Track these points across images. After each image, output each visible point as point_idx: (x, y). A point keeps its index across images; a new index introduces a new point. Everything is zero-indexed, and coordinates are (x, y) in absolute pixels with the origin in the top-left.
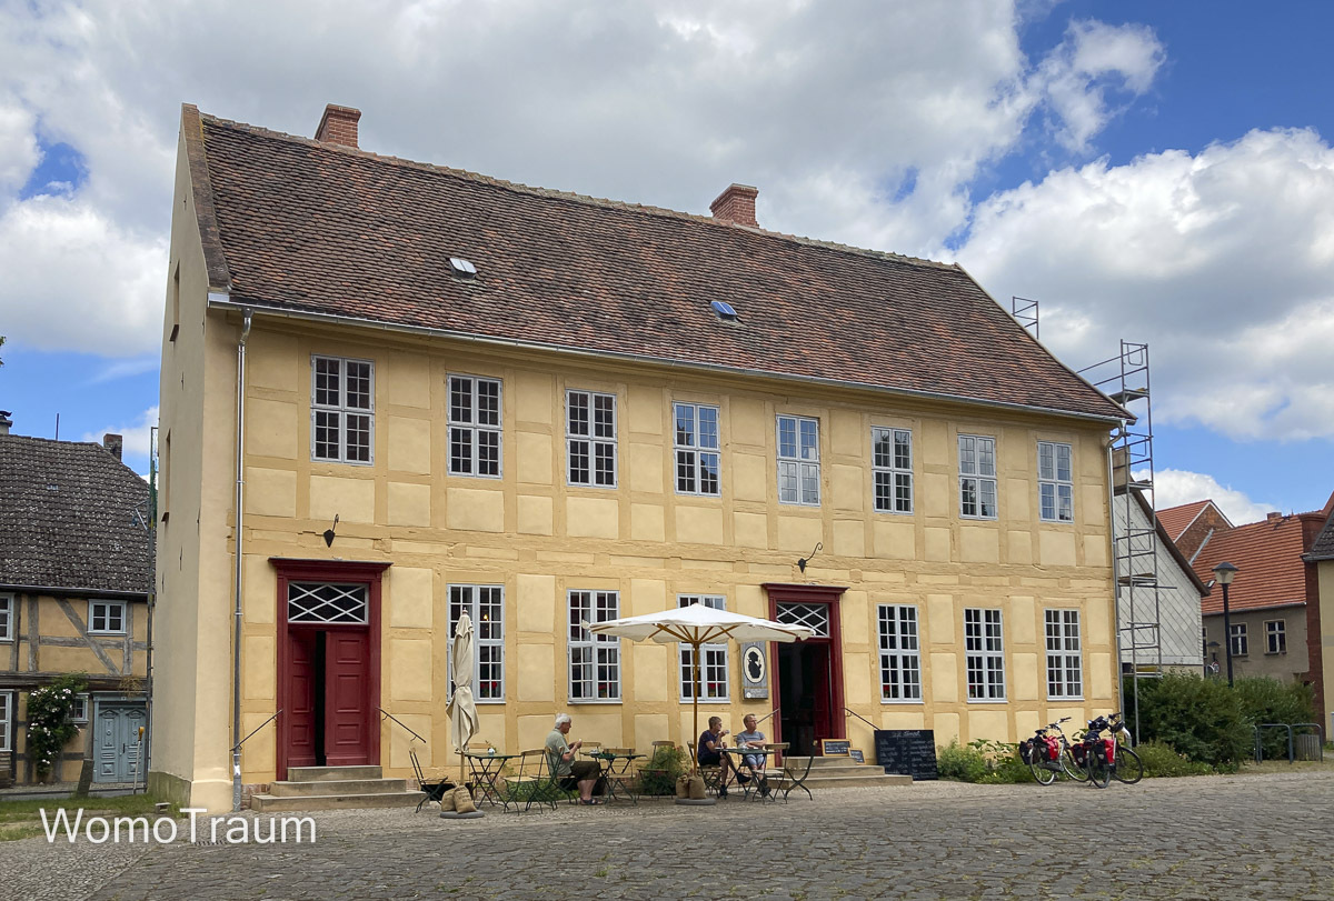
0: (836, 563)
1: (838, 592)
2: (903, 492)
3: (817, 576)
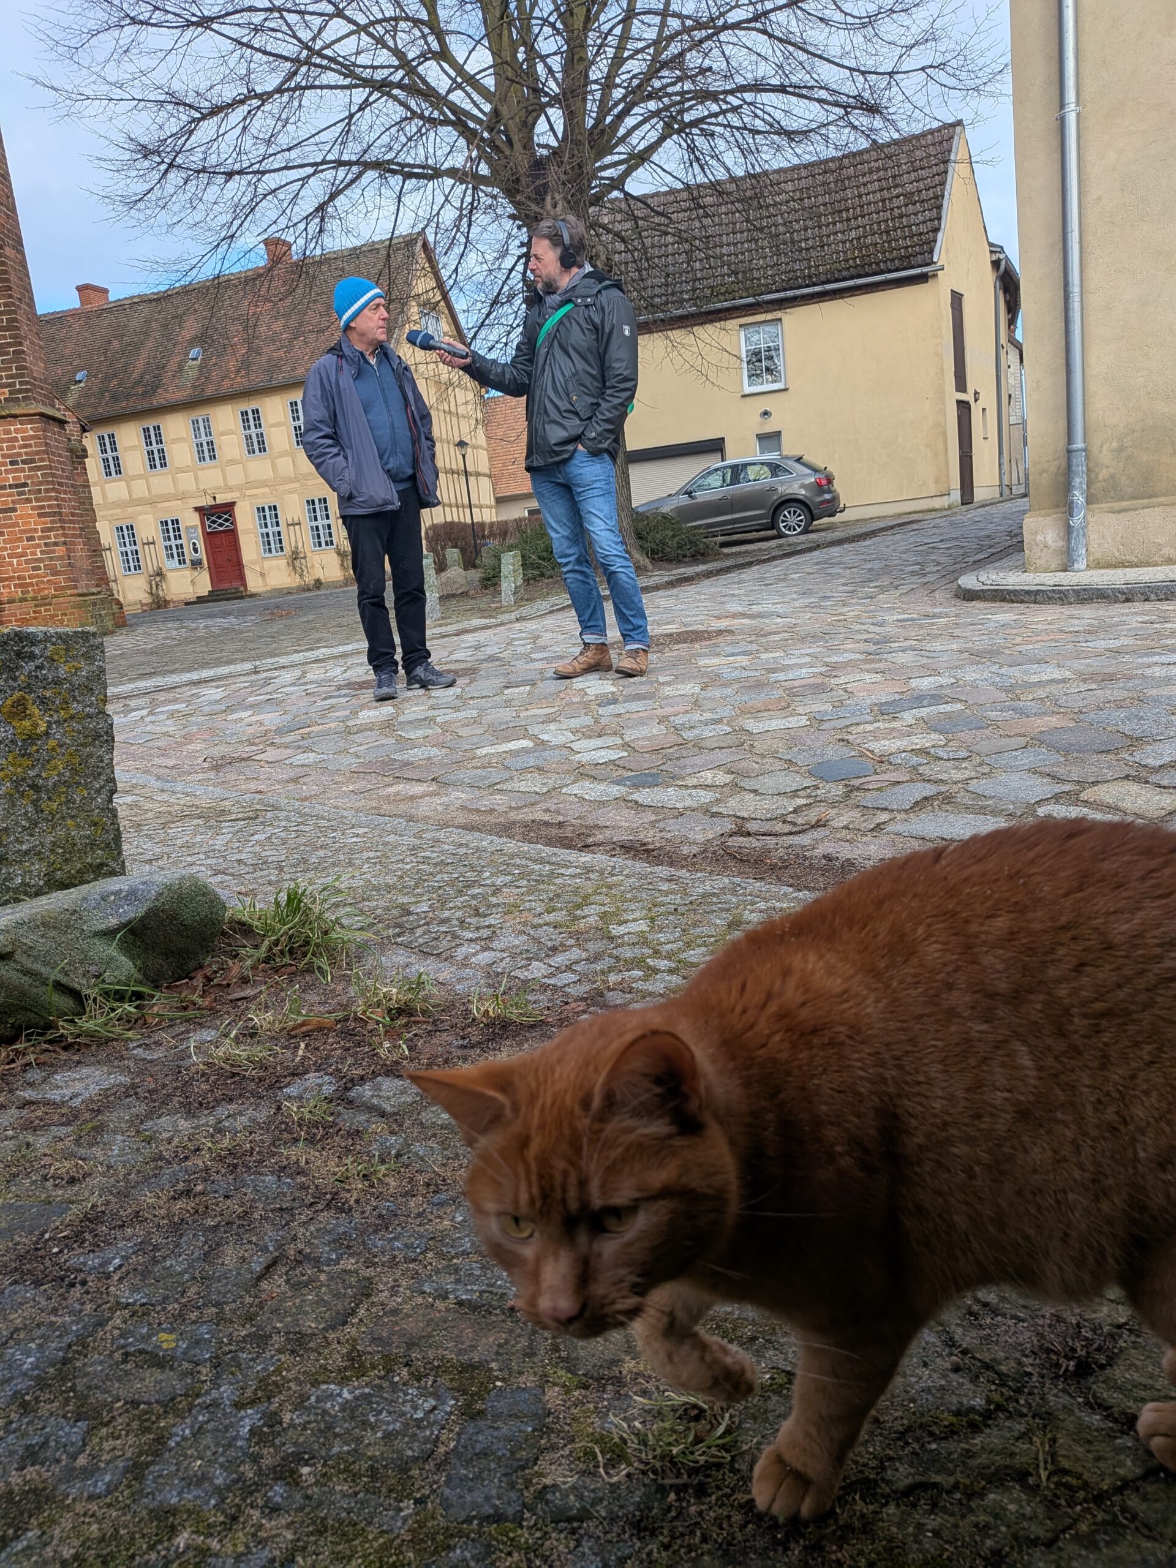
0: (230, 489)
1: (233, 504)
2: (261, 442)
3: (222, 499)
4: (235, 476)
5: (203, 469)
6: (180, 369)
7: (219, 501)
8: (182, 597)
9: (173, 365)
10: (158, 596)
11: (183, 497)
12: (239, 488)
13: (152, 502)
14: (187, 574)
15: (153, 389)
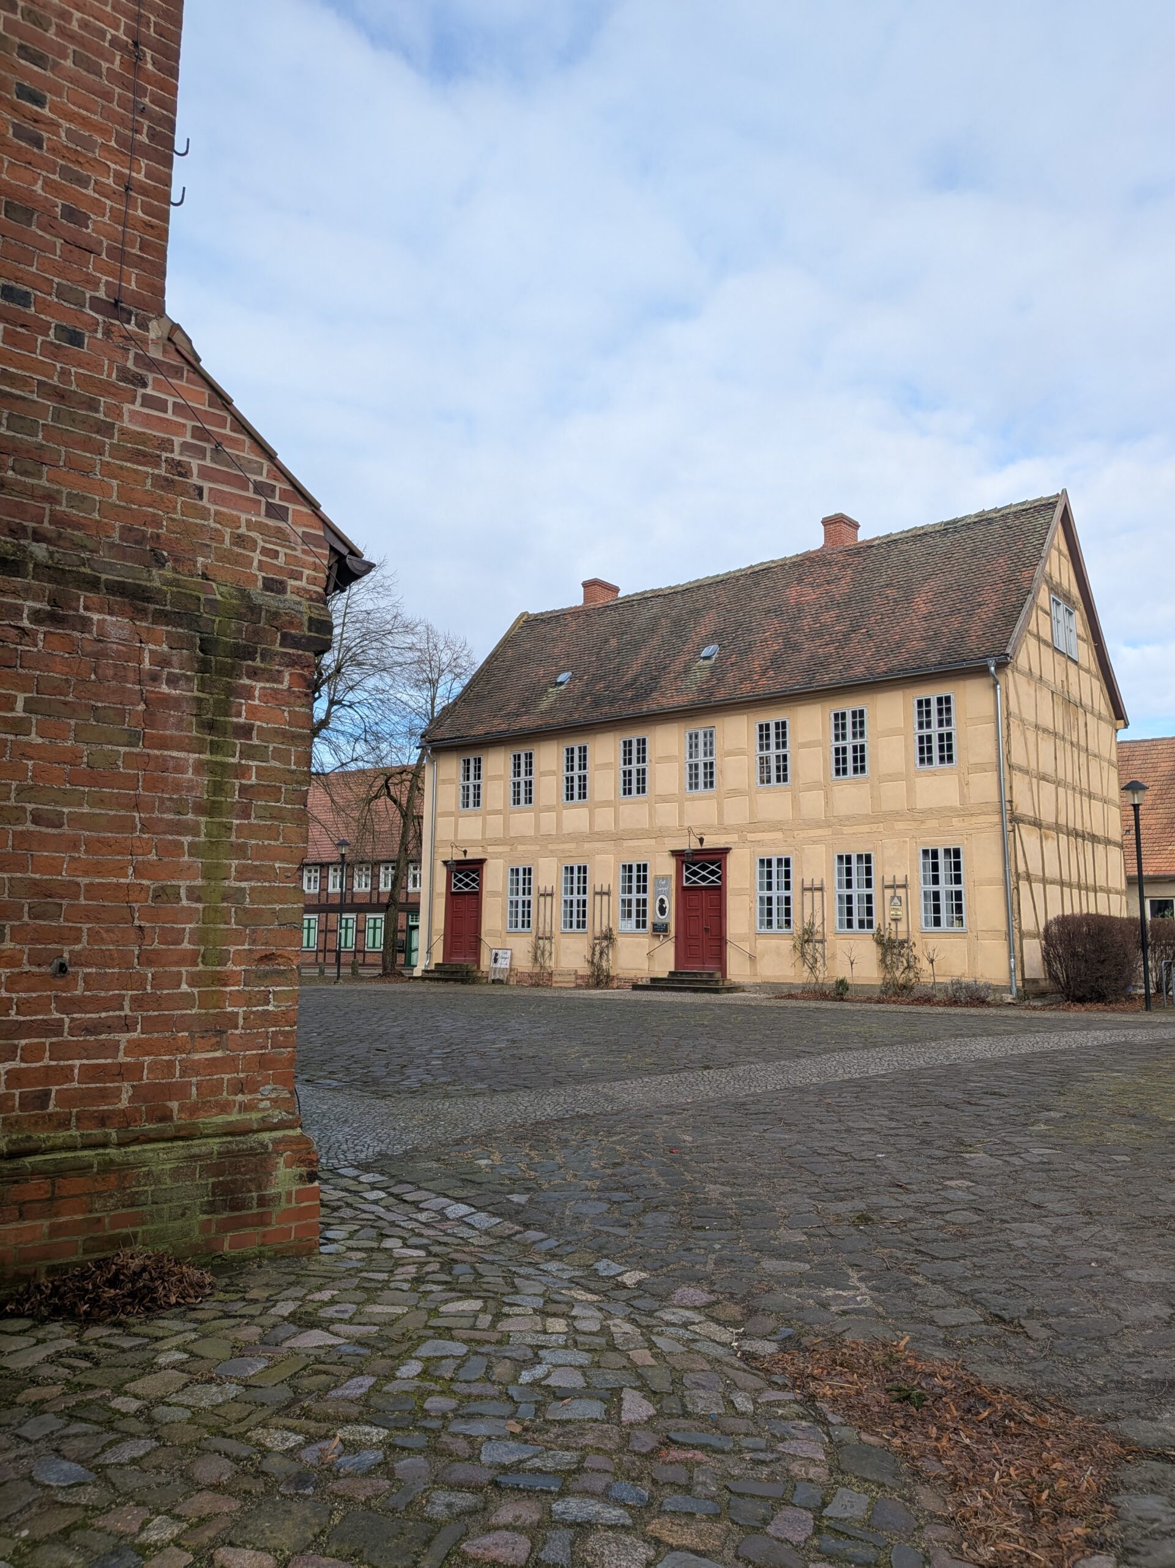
0: (725, 830)
1: (726, 851)
3: (711, 842)
4: (736, 812)
5: (693, 799)
6: (687, 670)
7: (706, 846)
8: (631, 974)
9: (678, 666)
10: (599, 968)
11: (659, 834)
12: (739, 830)
13: (617, 838)
14: (644, 941)
15: (645, 693)
